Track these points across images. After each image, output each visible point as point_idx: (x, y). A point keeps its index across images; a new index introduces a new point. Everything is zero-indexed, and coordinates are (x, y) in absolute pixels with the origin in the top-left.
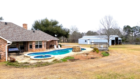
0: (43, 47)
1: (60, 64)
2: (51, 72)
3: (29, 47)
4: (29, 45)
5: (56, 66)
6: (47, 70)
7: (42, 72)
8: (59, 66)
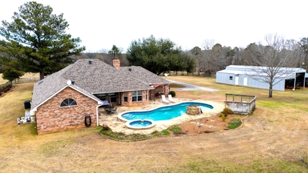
0: (144, 99)
1: (160, 139)
2: (146, 151)
3: (123, 99)
4: (123, 96)
5: (154, 143)
6: (143, 146)
7: (137, 149)
8: (157, 142)
